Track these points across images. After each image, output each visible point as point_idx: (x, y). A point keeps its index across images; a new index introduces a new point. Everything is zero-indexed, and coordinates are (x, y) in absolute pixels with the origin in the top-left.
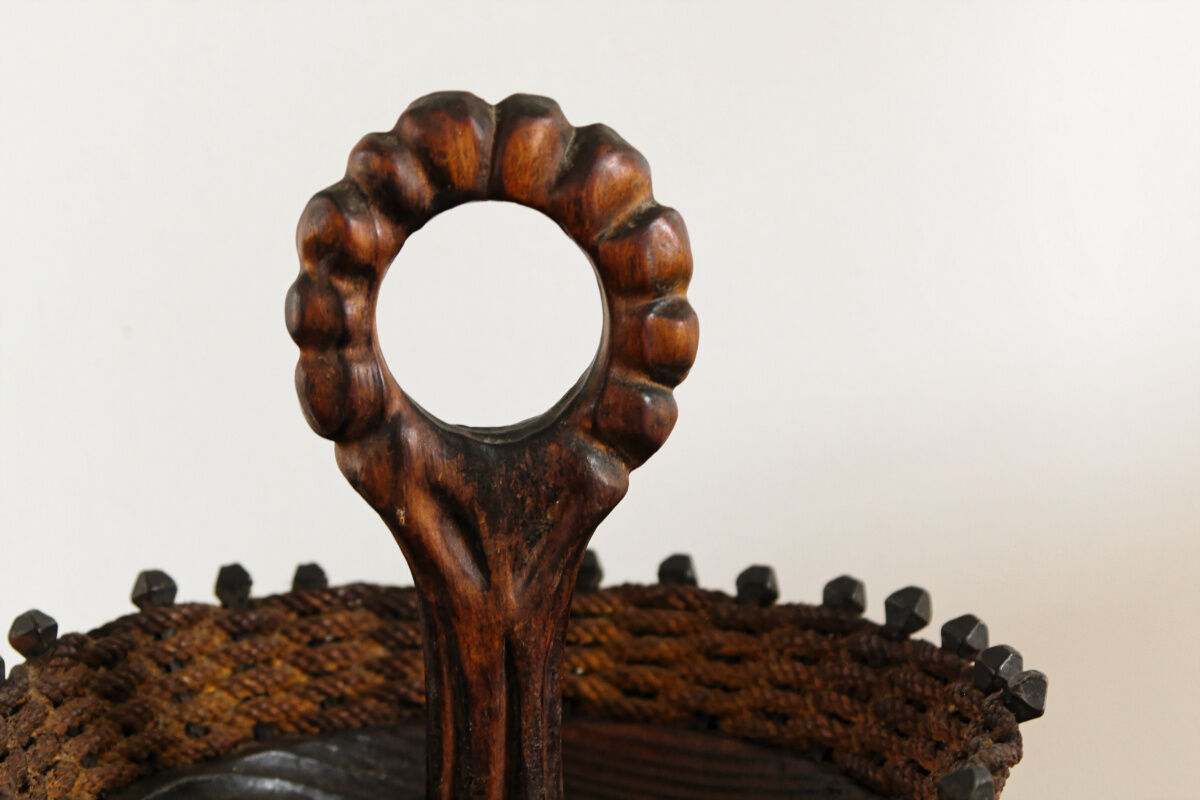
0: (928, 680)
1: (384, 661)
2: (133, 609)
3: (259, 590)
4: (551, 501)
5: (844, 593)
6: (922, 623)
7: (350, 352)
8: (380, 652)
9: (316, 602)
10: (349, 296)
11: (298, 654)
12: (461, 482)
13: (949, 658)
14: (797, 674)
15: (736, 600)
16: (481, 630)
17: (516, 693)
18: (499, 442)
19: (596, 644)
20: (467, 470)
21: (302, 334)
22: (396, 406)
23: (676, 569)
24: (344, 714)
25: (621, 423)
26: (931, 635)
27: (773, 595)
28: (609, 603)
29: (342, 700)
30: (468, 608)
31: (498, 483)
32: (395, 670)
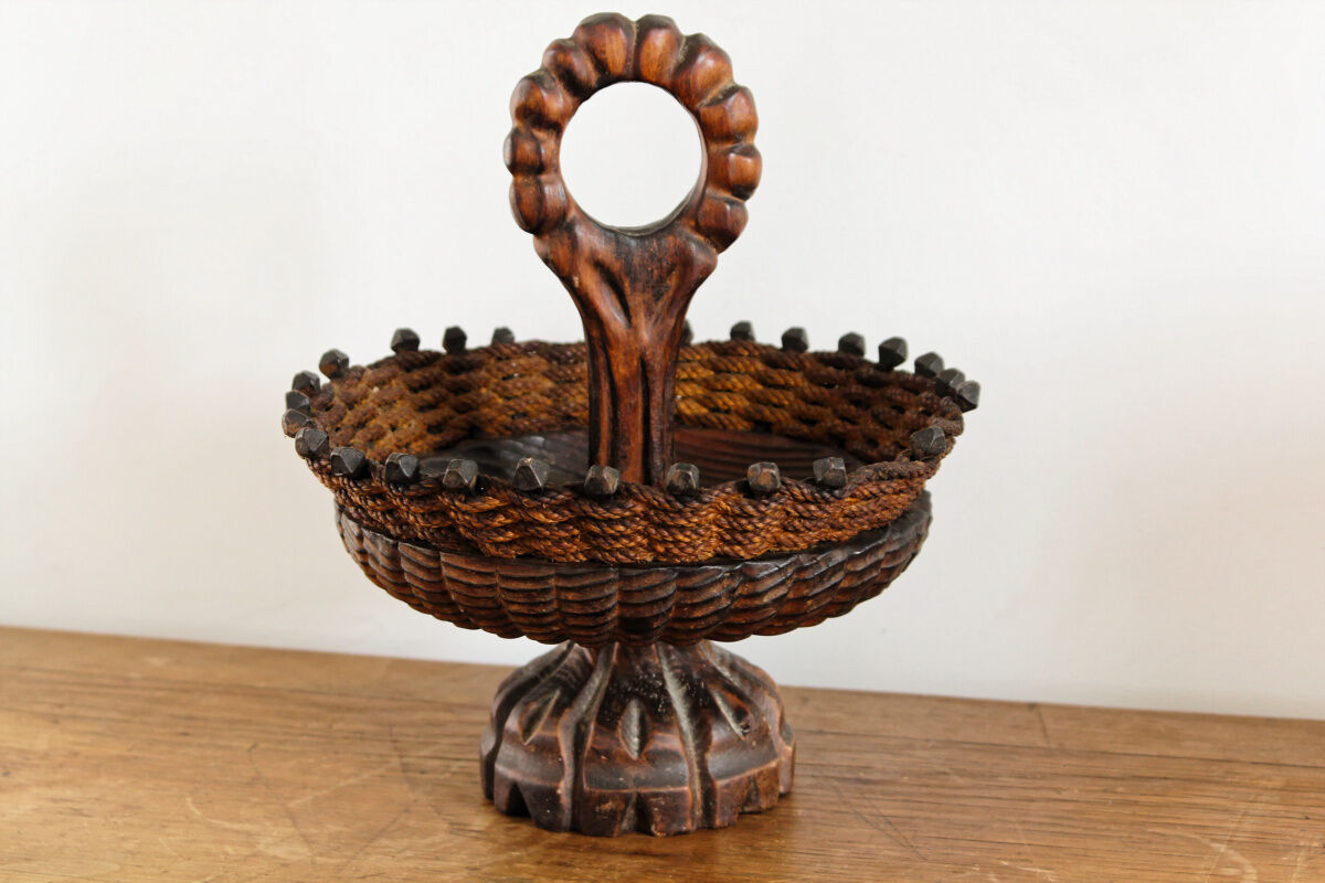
0: (906, 393)
1: (552, 390)
2: (392, 353)
3: (471, 344)
4: (670, 272)
5: (851, 344)
6: (901, 360)
7: (544, 177)
8: (548, 384)
9: (506, 351)
10: (544, 142)
11: (498, 385)
12: (614, 260)
13: (919, 378)
14: (823, 393)
15: (782, 350)
16: (625, 354)
17: (647, 394)
18: (637, 235)
19: (690, 380)
20: (618, 253)
21: (515, 167)
22: (572, 214)
23: (742, 332)
24: (527, 423)
25: (713, 222)
26: (908, 367)
27: (805, 347)
28: (698, 353)
29: (525, 415)
30: (617, 340)
31: (636, 261)
32: (559, 396)
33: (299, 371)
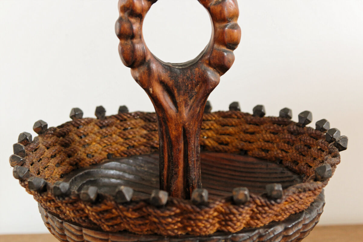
0: (312, 139)
1: (146, 135)
2: (70, 120)
3: (108, 114)
4: (196, 85)
5: (285, 113)
6: (309, 122)
7: (135, 41)
8: (145, 132)
9: (125, 117)
10: (134, 23)
11: (120, 133)
12: (169, 80)
13: (318, 132)
14: (271, 137)
15: (253, 116)
16: (175, 125)
17: (186, 144)
18: (180, 67)
19: (210, 129)
20: (171, 77)
21: (121, 35)
22: (149, 57)
23: (234, 107)
24: (134, 151)
25: (217, 61)
26: (312, 125)
27: (263, 114)
28: (214, 117)
29: (134, 146)
30: (171, 118)
31: (180, 80)
32: (149, 137)
33: (22, 132)
